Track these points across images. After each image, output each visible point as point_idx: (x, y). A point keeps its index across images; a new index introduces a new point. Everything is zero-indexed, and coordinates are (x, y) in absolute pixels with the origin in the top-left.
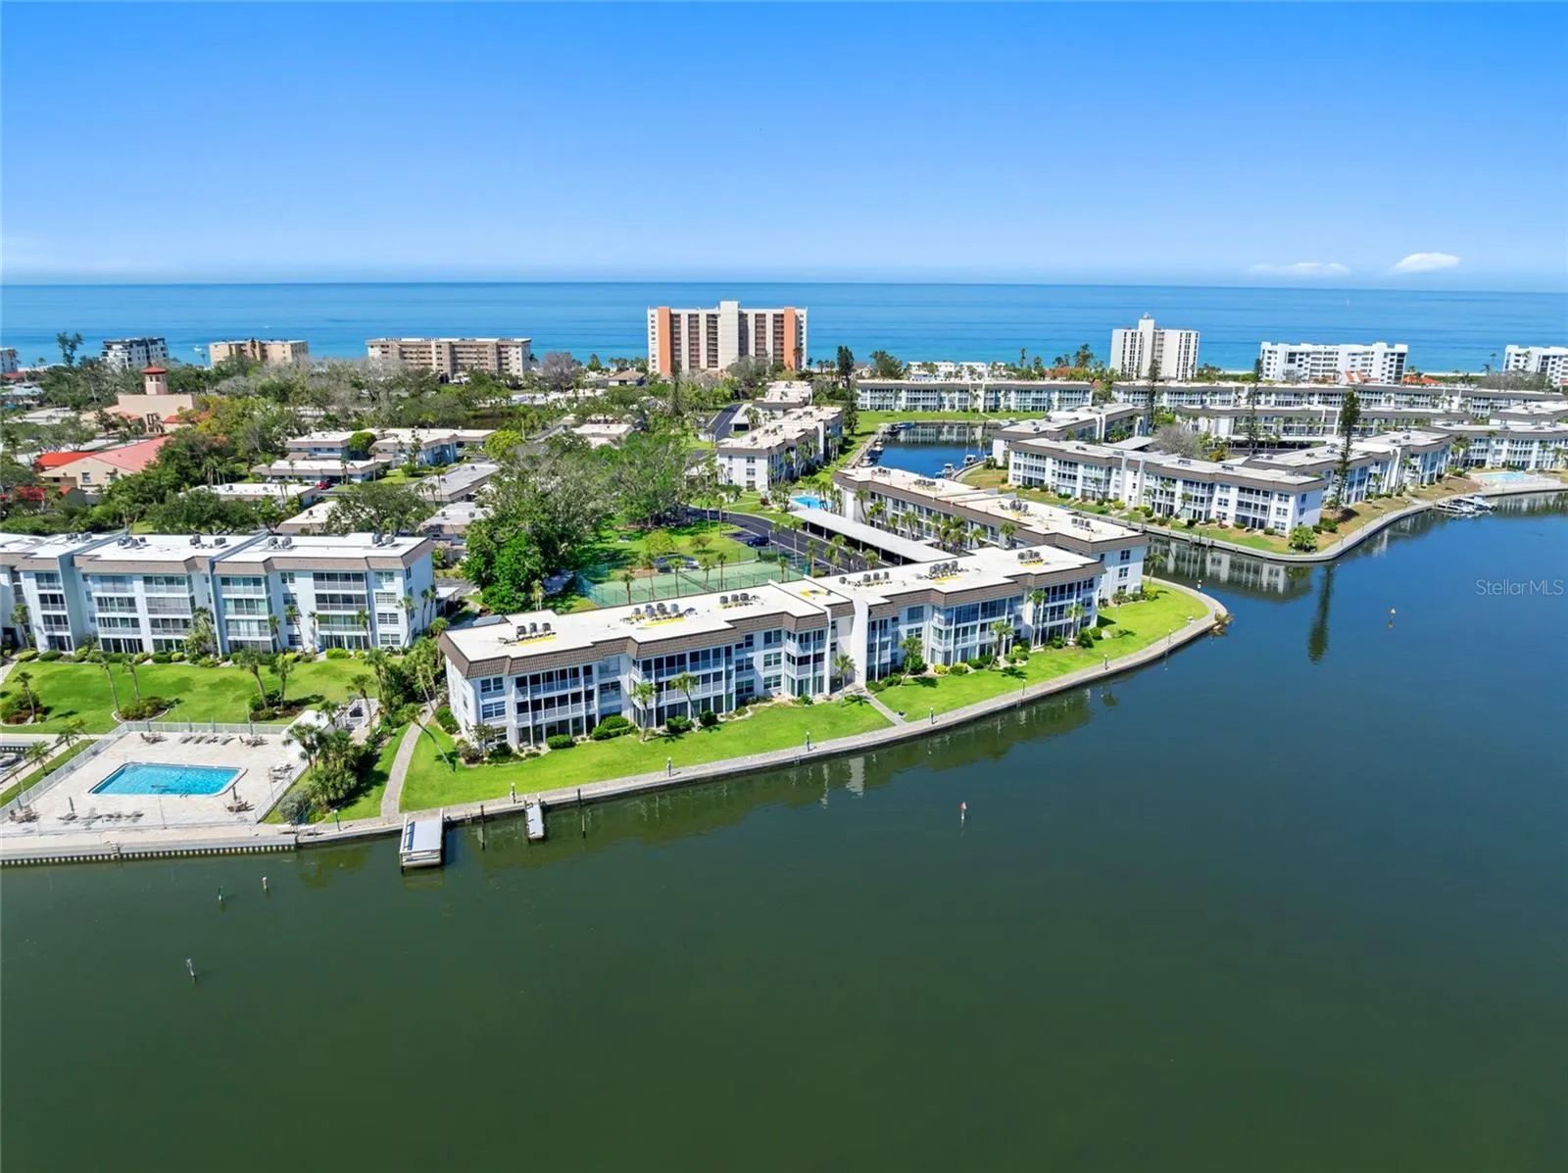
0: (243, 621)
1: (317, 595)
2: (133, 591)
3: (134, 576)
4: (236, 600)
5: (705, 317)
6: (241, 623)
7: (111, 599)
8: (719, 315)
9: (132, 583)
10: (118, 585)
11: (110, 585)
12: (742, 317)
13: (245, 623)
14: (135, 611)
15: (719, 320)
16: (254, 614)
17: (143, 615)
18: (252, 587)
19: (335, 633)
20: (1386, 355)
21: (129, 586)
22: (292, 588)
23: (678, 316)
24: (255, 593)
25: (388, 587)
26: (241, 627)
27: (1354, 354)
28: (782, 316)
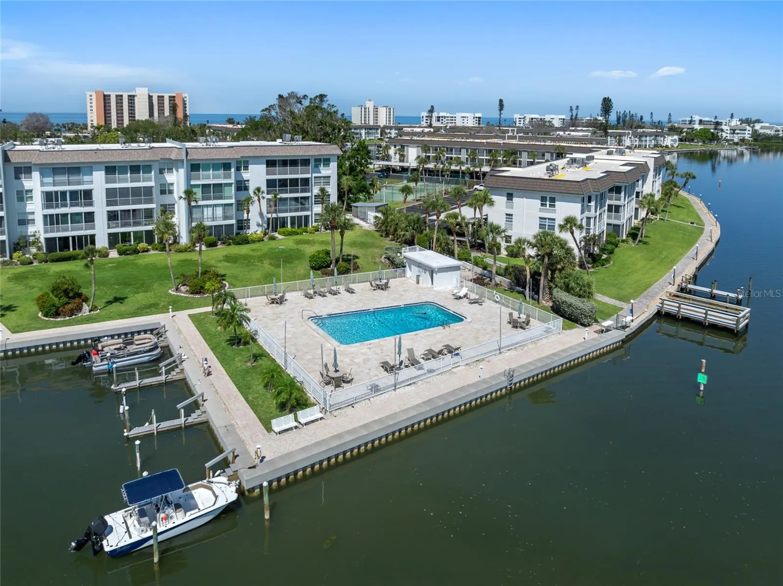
0: (207, 206)
1: (268, 180)
2: (91, 182)
3: (94, 167)
4: (204, 186)
5: (127, 97)
6: (205, 209)
7: (63, 193)
8: (136, 96)
9: (91, 174)
10: (73, 178)
11: (64, 178)
12: (150, 97)
13: (210, 209)
14: (91, 204)
15: (136, 98)
16: (221, 198)
17: (100, 208)
18: (221, 172)
19: (281, 215)
20: (474, 118)
21: (86, 178)
22: (245, 175)
23: (109, 96)
24: (225, 178)
25: (324, 171)
26: (205, 213)
27: (463, 117)
28: (174, 97)
